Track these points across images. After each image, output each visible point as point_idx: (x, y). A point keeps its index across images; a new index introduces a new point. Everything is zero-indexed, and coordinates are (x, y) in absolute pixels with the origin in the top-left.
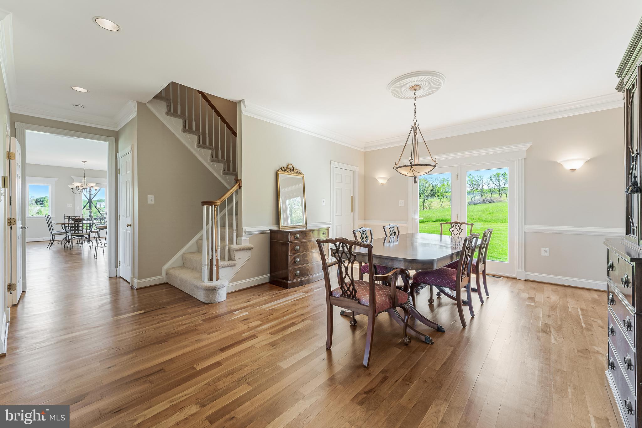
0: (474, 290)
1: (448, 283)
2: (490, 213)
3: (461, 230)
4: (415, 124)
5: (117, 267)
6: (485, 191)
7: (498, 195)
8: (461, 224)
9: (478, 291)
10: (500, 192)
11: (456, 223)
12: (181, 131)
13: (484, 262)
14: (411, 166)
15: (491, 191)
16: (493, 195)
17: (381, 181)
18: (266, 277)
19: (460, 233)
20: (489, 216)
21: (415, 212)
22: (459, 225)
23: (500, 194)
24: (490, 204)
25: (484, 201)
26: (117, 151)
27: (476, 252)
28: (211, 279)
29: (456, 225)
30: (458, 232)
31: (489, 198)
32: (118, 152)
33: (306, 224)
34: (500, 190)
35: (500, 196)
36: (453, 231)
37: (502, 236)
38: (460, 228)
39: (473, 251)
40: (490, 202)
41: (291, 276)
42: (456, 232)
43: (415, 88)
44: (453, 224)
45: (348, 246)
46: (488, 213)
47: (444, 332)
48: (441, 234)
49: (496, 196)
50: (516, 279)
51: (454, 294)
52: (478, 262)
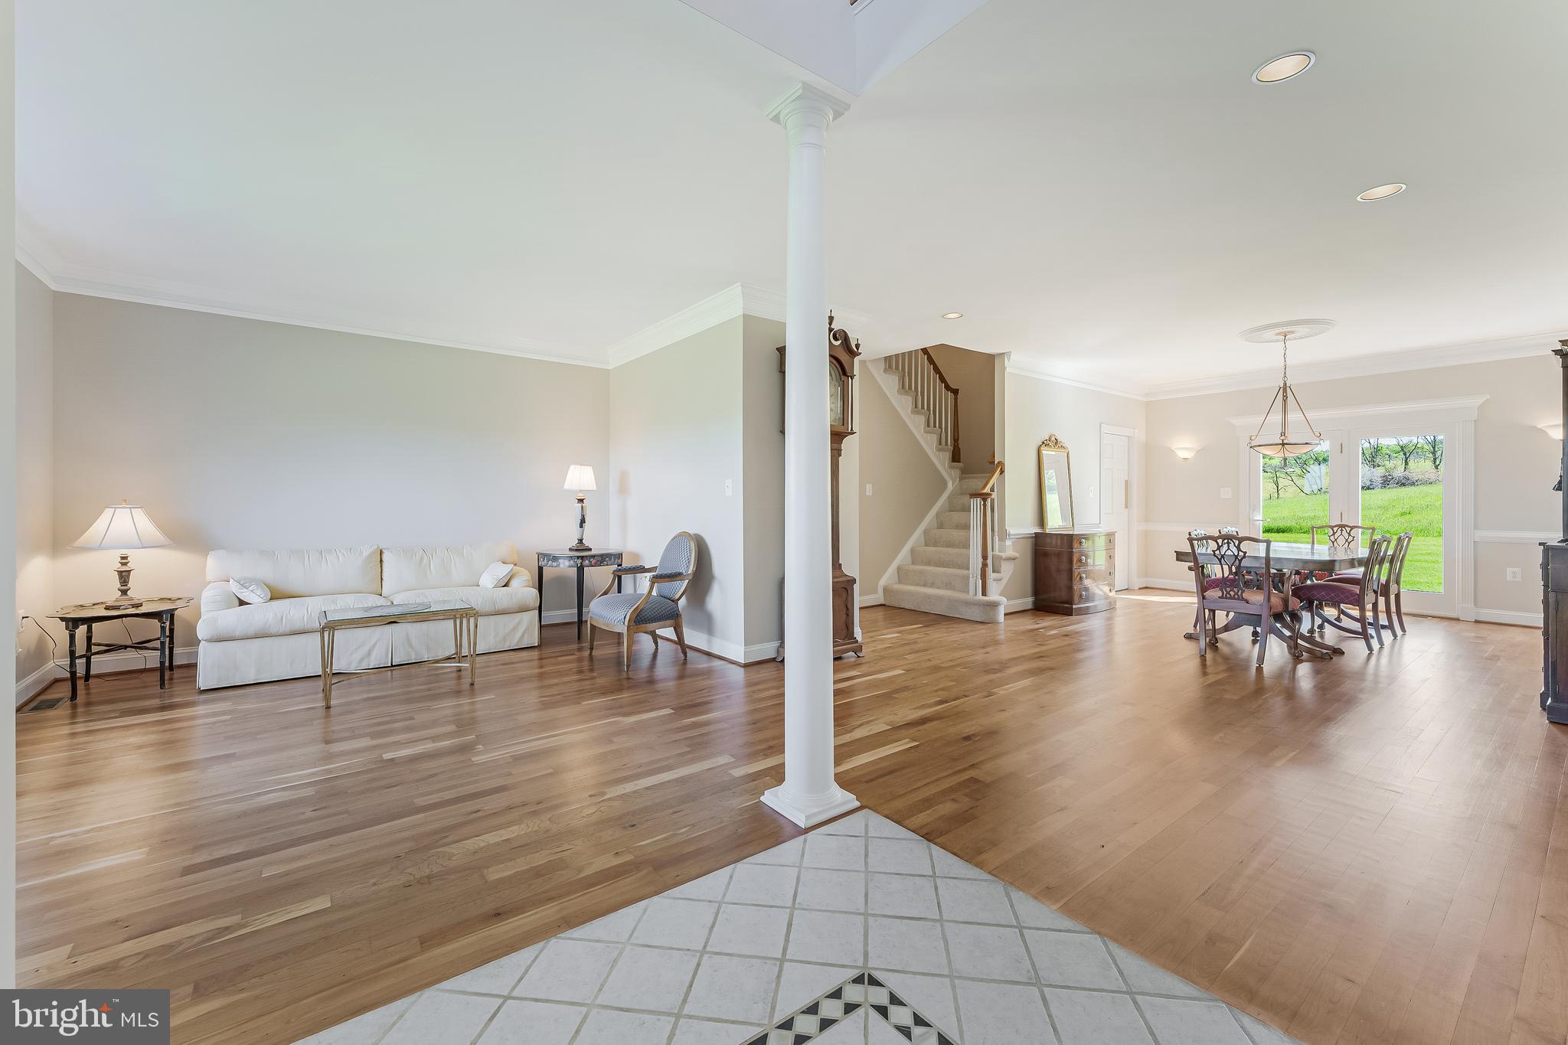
0: (1384, 627)
1: (1348, 598)
2: (1403, 514)
3: (1351, 539)
4: (1285, 384)
6: (1384, 451)
7: (1429, 464)
8: (1352, 528)
9: (1391, 627)
10: (1434, 453)
11: (1342, 526)
12: (896, 393)
13: (1398, 583)
14: (1283, 444)
15: (1406, 453)
16: (1411, 463)
17: (1182, 454)
18: (1028, 602)
19: (1349, 543)
20: (1402, 519)
21: (1254, 508)
22: (1348, 529)
23: (1435, 460)
24: (1403, 489)
25: (1386, 482)
27: (1386, 566)
28: (984, 593)
29: (1342, 530)
30: (1347, 540)
31: (1399, 472)
33: (1073, 525)
34: (1434, 448)
35: (1436, 467)
36: (1336, 540)
37: (1436, 566)
38: (1349, 534)
39: (1381, 563)
40: (1403, 485)
41: (1076, 598)
42: (1341, 541)
43: (1288, 333)
44: (1335, 529)
45: (1237, 543)
46: (1397, 512)
47: (1344, 653)
48: (1313, 543)
49: (1420, 467)
50: (1458, 620)
51: (1356, 613)
52: (1388, 582)
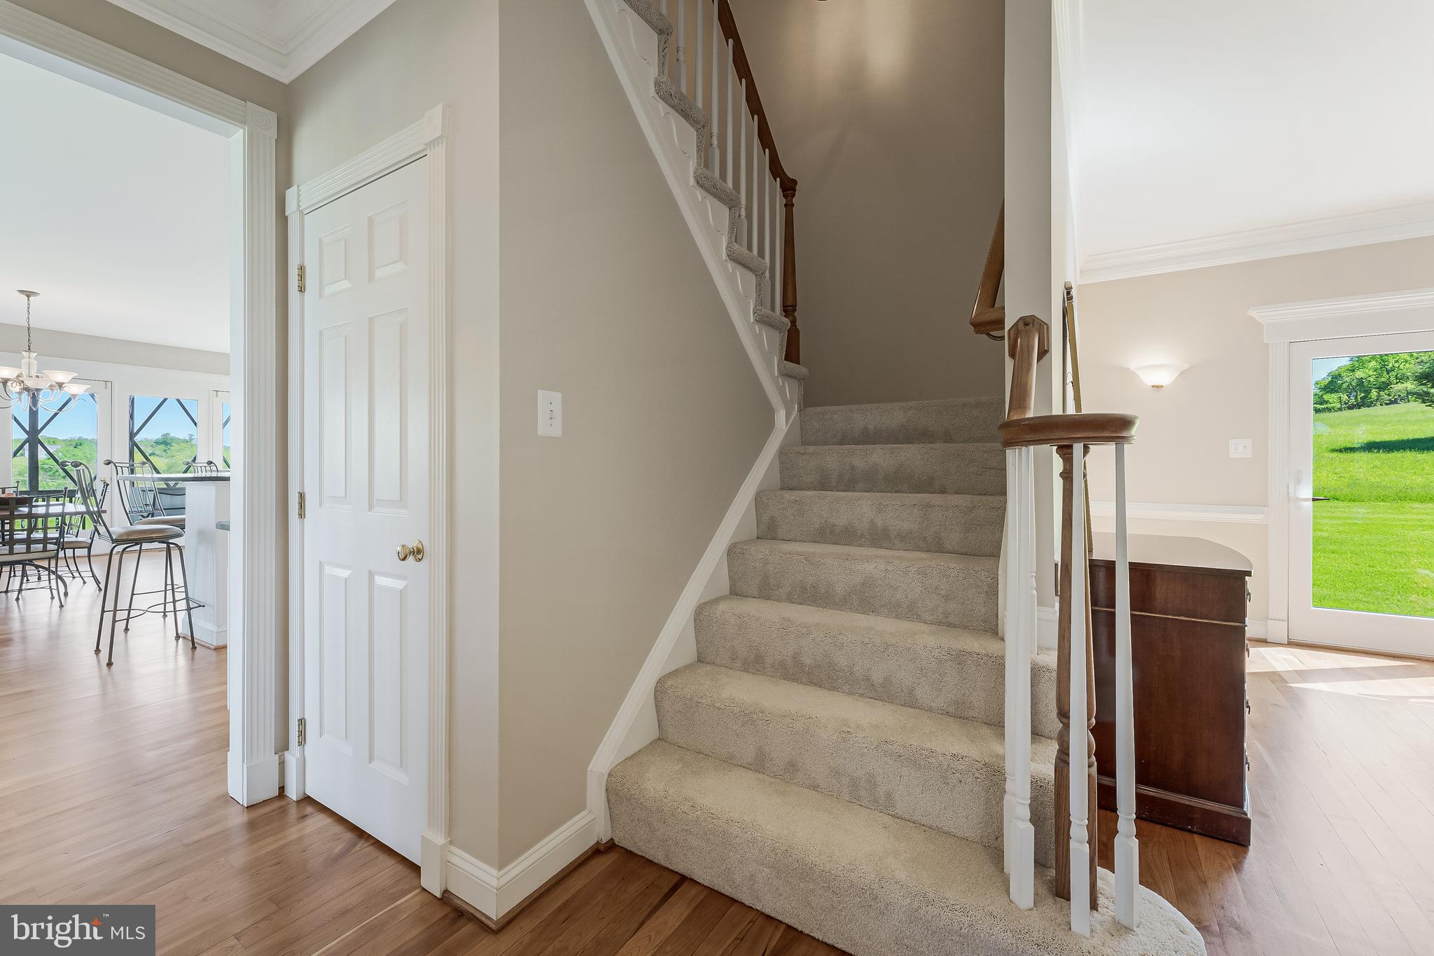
5: (283, 746)
26: (285, 179)
32: (289, 185)
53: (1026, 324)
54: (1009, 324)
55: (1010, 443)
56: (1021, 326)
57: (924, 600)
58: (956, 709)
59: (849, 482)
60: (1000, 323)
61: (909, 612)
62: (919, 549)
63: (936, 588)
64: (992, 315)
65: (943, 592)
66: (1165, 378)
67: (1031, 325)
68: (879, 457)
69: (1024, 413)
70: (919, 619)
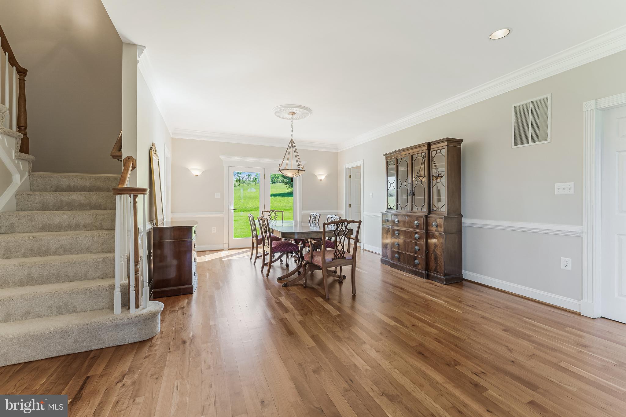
3: (276, 216)
8: (276, 212)
17: (195, 173)
21: (231, 203)
28: (137, 305)
29: (273, 213)
43: (293, 114)
53: (129, 159)
54: (124, 157)
55: (115, 194)
56: (127, 159)
57: (93, 246)
58: (103, 276)
59: (60, 207)
60: (121, 157)
61: (88, 251)
62: (93, 229)
63: (98, 241)
64: (118, 154)
65: (101, 242)
66: (198, 173)
67: (130, 159)
68: (76, 197)
69: (123, 185)
70: (91, 252)
